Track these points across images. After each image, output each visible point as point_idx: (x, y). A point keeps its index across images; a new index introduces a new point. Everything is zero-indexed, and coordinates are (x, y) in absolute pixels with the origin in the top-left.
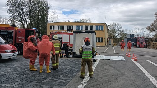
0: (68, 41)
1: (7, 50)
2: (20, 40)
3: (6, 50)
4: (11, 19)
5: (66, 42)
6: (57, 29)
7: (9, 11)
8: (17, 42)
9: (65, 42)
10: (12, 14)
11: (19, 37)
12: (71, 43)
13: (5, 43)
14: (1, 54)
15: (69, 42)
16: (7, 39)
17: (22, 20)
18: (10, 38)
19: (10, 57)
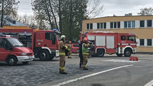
0: (104, 45)
1: (23, 53)
2: (39, 44)
3: (21, 53)
4: (36, 17)
5: (101, 45)
6: (97, 29)
7: (34, 7)
8: (36, 46)
9: (99, 46)
10: (37, 11)
11: (38, 41)
12: (108, 47)
13: (22, 46)
14: (17, 56)
15: (106, 46)
16: (26, 42)
17: (50, 19)
18: (29, 41)
19: (25, 60)
